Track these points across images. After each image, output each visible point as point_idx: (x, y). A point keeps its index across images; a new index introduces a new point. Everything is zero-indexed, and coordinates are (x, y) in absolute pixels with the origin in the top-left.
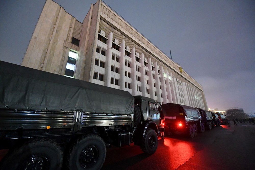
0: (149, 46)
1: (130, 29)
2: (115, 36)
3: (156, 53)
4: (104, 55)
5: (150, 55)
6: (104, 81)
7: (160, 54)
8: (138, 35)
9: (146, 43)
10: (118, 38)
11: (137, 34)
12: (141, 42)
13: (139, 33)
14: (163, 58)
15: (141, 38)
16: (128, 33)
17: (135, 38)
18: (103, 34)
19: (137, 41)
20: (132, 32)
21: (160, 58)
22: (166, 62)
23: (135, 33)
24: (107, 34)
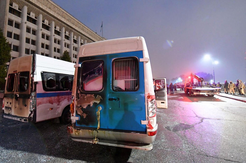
0: (71, 20)
1: (48, 4)
2: (30, 9)
3: (79, 27)
4: (19, 29)
5: (71, 29)
6: (19, 52)
7: (84, 28)
8: (58, 9)
9: (67, 18)
10: (36, 11)
11: (56, 9)
12: (61, 17)
13: (59, 8)
14: (87, 33)
15: (62, 13)
16: (46, 7)
17: (54, 12)
18: (16, 7)
19: (56, 15)
20: (51, 7)
21: (83, 33)
22: (91, 36)
23: (54, 8)
24: (20, 6)
